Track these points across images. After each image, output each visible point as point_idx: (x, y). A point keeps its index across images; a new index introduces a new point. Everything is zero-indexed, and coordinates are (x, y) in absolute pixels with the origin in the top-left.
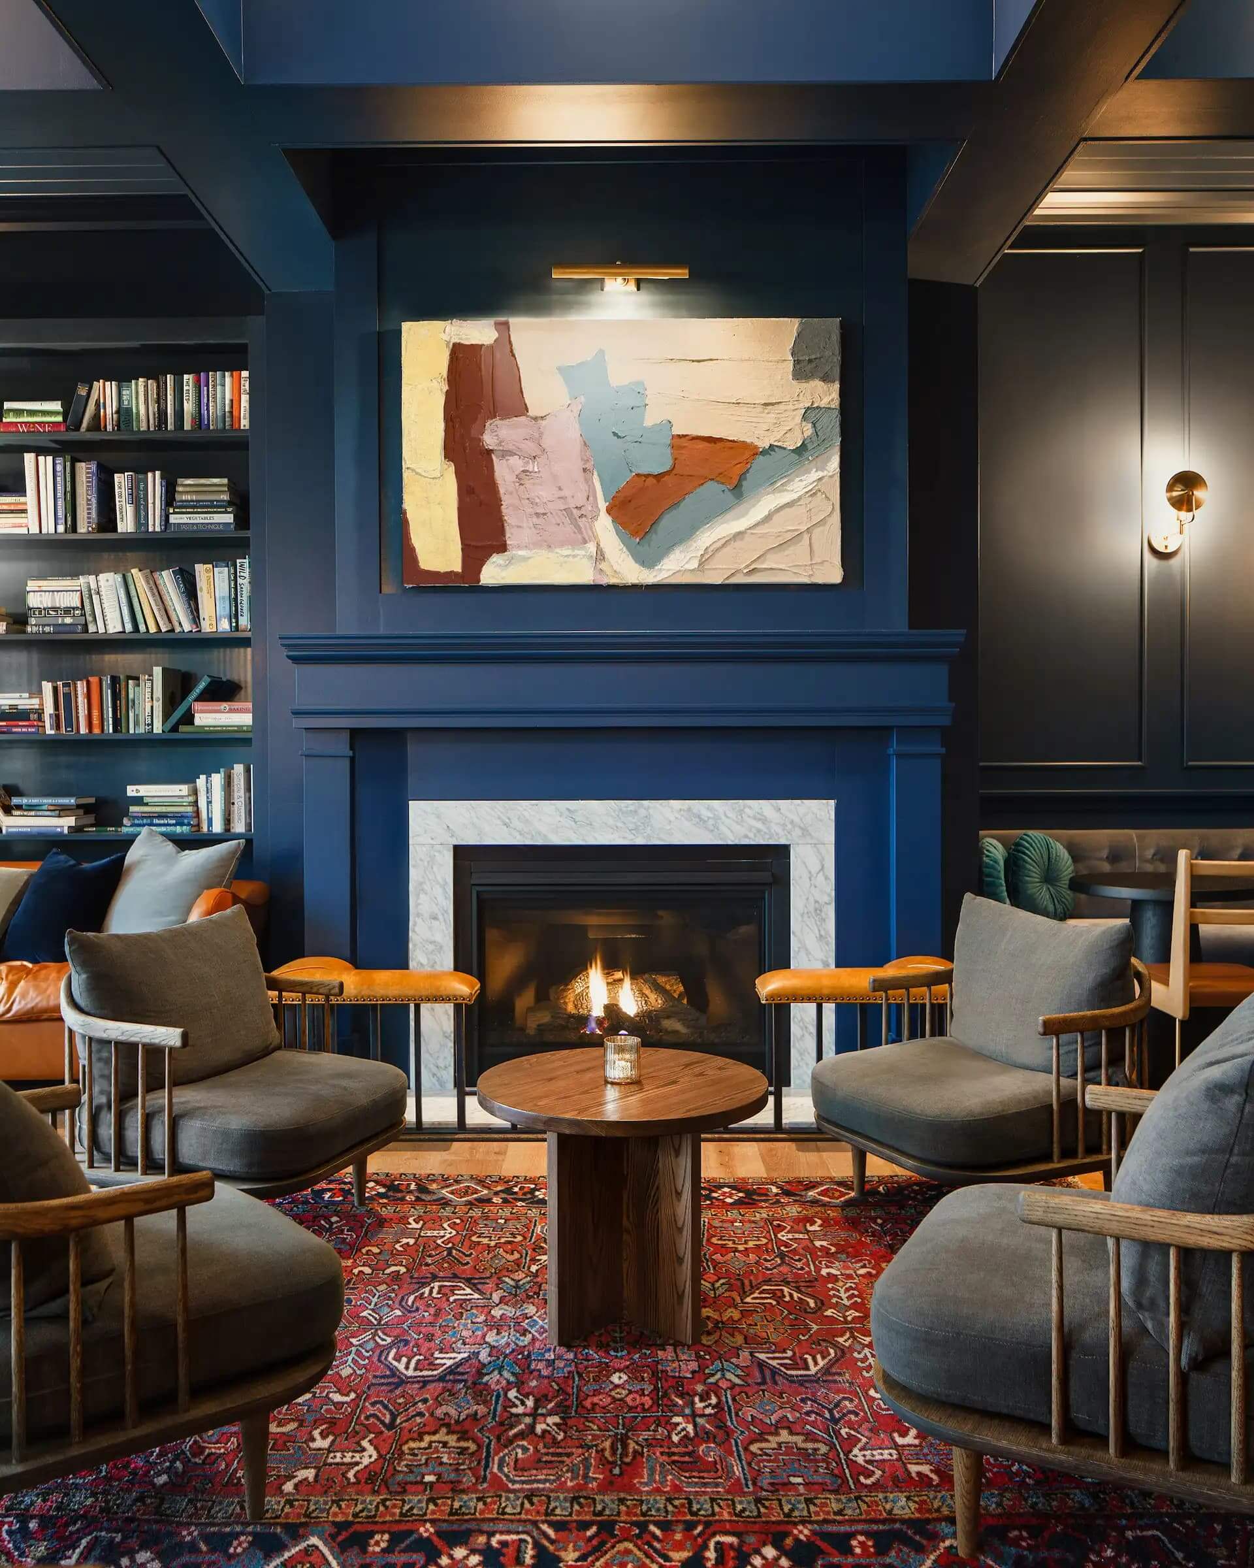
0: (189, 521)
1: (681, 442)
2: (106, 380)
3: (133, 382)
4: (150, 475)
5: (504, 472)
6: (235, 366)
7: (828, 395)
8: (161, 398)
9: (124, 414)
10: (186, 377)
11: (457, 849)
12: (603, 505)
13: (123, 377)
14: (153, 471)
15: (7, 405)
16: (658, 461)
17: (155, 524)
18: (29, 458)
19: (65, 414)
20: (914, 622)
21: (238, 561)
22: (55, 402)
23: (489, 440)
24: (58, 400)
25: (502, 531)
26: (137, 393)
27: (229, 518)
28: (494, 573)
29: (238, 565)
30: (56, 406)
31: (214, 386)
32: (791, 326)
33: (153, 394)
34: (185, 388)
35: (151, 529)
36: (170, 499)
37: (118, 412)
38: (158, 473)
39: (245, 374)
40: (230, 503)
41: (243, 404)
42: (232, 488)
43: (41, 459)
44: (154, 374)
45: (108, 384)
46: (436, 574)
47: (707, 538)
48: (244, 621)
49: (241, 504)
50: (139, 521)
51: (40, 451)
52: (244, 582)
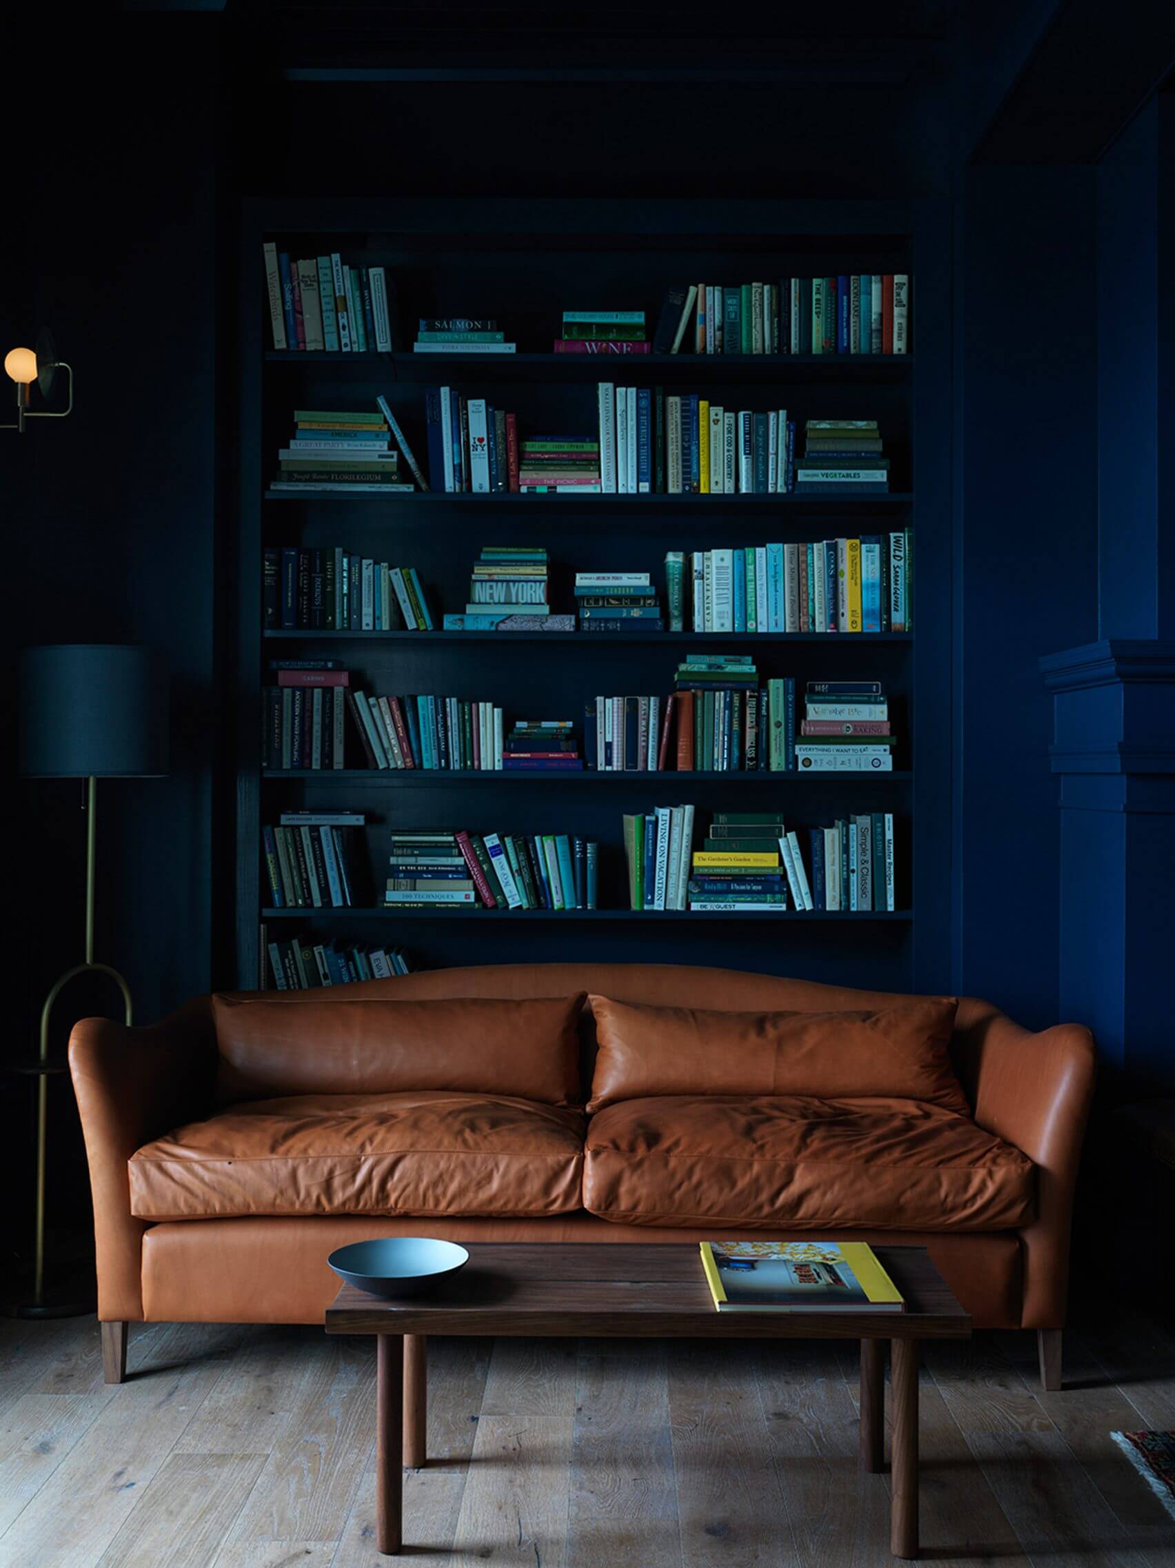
0: (825, 479)
2: (707, 284)
3: (744, 287)
4: (772, 415)
6: (883, 267)
8: (780, 310)
9: (730, 329)
10: (816, 282)
13: (730, 281)
14: (776, 410)
15: (568, 317)
17: (776, 484)
18: (604, 389)
19: (648, 327)
21: (892, 535)
22: (637, 313)
24: (640, 310)
26: (750, 301)
27: (880, 476)
29: (892, 540)
30: (636, 318)
31: (857, 295)
33: (769, 303)
34: (815, 297)
35: (771, 490)
36: (797, 449)
37: (721, 328)
38: (783, 413)
39: (899, 279)
40: (884, 455)
41: (896, 321)
42: (884, 434)
43: (621, 390)
44: (773, 277)
45: (709, 289)
48: (899, 618)
49: (897, 456)
50: (757, 477)
51: (621, 381)
52: (899, 564)
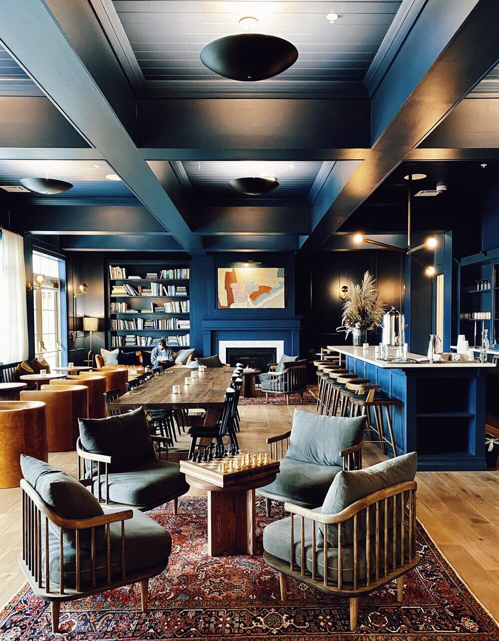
0: (179, 294)
1: (260, 287)
3: (169, 270)
5: (234, 291)
6: (186, 268)
7: (283, 280)
8: (174, 273)
9: (168, 276)
10: (178, 270)
11: (227, 349)
12: (249, 296)
13: (167, 269)
14: (173, 286)
15: (148, 274)
16: (257, 290)
17: (173, 295)
19: (158, 275)
20: (295, 315)
21: (188, 301)
23: (231, 287)
25: (233, 300)
26: (170, 272)
27: (186, 294)
28: (232, 307)
30: (156, 274)
31: (183, 271)
32: (277, 269)
33: (172, 272)
34: (178, 272)
36: (176, 290)
39: (188, 269)
40: (186, 291)
41: (188, 274)
42: (186, 289)
44: (173, 269)
45: (165, 270)
46: (224, 307)
47: (264, 301)
48: (189, 311)
49: (188, 291)
50: (171, 294)
51: (153, 282)
52: (189, 304)
